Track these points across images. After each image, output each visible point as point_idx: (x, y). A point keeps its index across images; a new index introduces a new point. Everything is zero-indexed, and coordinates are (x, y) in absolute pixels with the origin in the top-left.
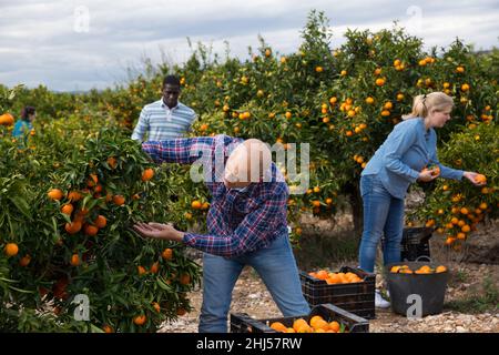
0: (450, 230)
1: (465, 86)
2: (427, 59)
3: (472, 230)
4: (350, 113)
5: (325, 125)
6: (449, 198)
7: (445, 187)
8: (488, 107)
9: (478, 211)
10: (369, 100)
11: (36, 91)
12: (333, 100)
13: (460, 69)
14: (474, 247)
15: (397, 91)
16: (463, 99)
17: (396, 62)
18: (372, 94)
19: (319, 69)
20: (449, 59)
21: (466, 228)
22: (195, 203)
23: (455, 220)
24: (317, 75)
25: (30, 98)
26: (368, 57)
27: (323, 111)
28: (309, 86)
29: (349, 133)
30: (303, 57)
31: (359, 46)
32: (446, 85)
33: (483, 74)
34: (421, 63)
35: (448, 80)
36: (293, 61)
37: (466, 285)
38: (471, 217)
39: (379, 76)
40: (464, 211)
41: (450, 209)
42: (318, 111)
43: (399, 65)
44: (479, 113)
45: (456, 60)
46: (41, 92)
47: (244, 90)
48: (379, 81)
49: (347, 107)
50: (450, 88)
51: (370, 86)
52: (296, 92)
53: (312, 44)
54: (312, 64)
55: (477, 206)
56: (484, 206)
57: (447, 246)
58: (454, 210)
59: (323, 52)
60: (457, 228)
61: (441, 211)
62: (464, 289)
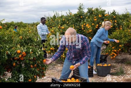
0: (112, 55)
1: (116, 21)
2: (107, 14)
3: (117, 55)
4: (88, 27)
5: (83, 30)
6: (112, 48)
7: (111, 45)
8: (121, 26)
9: (119, 51)
10: (93, 24)
11: (20, 23)
12: (84, 24)
13: (115, 17)
14: (118, 59)
15: (99, 22)
16: (115, 24)
17: (99, 15)
18: (94, 23)
19: (82, 17)
20: (112, 14)
21: (116, 55)
22: (51, 49)
23: (113, 53)
24: (81, 18)
25: (19, 24)
26: (93, 14)
27: (82, 27)
28: (79, 21)
29: (88, 32)
30: (78, 14)
31: (90, 11)
32: (111, 21)
33: (120, 18)
34: (105, 15)
35: (112, 19)
36: (75, 15)
37: (116, 69)
38: (117, 52)
39: (95, 18)
40: (115, 51)
41: (112, 50)
42: (81, 27)
43: (100, 16)
44: (119, 27)
45: (114, 15)
46: (21, 23)
47: (64, 22)
48: (95, 20)
49: (88, 26)
50: (112, 21)
51: (93, 21)
52: (76, 22)
53: (80, 11)
54: (80, 16)
55: (118, 50)
56: (120, 50)
57: (111, 59)
58: (113, 51)
59: (82, 13)
60: (113, 55)
61: (110, 51)
62: (115, 69)
